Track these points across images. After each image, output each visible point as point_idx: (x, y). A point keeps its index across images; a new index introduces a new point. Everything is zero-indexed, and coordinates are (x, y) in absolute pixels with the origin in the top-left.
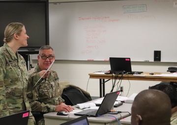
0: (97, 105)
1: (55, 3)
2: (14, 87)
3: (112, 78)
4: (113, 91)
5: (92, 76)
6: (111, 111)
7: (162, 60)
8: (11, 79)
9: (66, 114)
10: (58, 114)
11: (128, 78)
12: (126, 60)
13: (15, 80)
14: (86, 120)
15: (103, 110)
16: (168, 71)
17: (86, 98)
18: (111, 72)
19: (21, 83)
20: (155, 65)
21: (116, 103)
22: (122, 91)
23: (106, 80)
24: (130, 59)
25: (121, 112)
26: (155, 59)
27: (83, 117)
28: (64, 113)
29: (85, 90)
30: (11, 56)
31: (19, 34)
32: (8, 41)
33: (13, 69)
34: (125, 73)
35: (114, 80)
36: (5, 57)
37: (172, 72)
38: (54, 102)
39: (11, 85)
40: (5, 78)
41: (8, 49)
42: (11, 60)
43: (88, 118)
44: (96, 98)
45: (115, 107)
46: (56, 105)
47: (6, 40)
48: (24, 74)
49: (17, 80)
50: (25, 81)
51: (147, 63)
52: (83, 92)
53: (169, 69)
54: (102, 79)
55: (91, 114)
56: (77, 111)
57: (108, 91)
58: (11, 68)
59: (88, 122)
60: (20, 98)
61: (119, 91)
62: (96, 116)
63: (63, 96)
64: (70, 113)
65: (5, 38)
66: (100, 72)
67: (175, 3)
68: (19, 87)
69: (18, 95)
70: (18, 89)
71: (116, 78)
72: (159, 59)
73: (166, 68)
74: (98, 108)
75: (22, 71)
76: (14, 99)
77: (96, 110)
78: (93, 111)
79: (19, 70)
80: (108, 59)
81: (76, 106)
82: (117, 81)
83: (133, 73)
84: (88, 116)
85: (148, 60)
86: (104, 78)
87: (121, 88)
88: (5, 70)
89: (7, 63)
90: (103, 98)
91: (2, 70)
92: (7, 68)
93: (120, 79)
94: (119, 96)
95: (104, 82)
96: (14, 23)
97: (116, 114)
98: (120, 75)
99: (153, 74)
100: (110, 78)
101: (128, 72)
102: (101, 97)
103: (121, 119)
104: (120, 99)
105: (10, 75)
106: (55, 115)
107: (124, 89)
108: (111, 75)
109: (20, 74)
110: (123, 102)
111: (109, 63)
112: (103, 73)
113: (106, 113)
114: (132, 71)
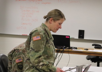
2: (48, 61)
7: (85, 38)
11: (68, 52)
12: (66, 37)
24: (69, 36)
36: (46, 36)
49: (51, 55)
58: (49, 46)
68: (51, 62)
71: (58, 52)
72: (83, 37)
82: (59, 54)
83: (71, 48)
85: (73, 37)
92: (47, 46)
93: (61, 53)
98: (62, 50)
99: (87, 50)
101: (67, 47)
114: (71, 46)
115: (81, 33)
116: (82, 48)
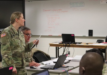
0: (54, 62)
1: (29, 1)
2: (16, 51)
3: (63, 46)
4: (64, 54)
5: (51, 45)
6: (63, 66)
7: (94, 36)
8: (14, 46)
9: (35, 68)
10: (30, 68)
11: (73, 46)
13: (17, 47)
14: (47, 71)
15: (58, 65)
16: (97, 42)
17: (48, 58)
18: (63, 43)
19: (21, 48)
20: (89, 38)
21: (66, 61)
22: (69, 54)
23: (59, 47)
24: (74, 34)
25: (68, 67)
26: (89, 35)
27: (46, 69)
28: (34, 67)
29: (47, 53)
30: (14, 32)
31: (18, 19)
32: (13, 23)
33: (15, 40)
34: (71, 43)
35: (64, 47)
36: (10, 33)
37: (99, 43)
38: (28, 60)
39: (14, 49)
40: (11, 45)
41: (13, 28)
42: (14, 34)
43: (49, 70)
44: (54, 58)
45: (65, 63)
46: (30, 62)
47: (12, 22)
48: (23, 43)
49: (18, 46)
50: (23, 47)
51: (84, 37)
52: (46, 54)
53: (98, 41)
54: (57, 47)
55: (51, 68)
56: (42, 66)
57: (61, 54)
58: (14, 39)
59: (49, 72)
60: (20, 57)
61: (68, 54)
62: (54, 69)
63: (34, 57)
64: (38, 67)
65: (11, 21)
66: (56, 42)
67: (101, 1)
68: (19, 51)
69: (19, 55)
70: (19, 52)
71: (66, 46)
73: (96, 40)
74: (54, 64)
75: (21, 41)
76: (16, 58)
77: (53, 65)
78: (52, 66)
79: (19, 40)
80: (61, 35)
81: (41, 63)
82: (67, 48)
83: (76, 43)
84: (48, 69)
85: (85, 35)
86: (58, 46)
87: (69, 52)
88: (10, 40)
89: (12, 36)
90: (58, 58)
91: (9, 40)
92: (12, 39)
94: (67, 57)
95: (58, 49)
96: (16, 12)
97: (66, 68)
98: (68, 45)
99: (88, 44)
100: (62, 46)
101: (73, 42)
102: (56, 57)
103: (69, 71)
104: (68, 59)
105: (14, 43)
106: (29, 68)
107: (70, 53)
108: (63, 44)
109: (20, 43)
110: (70, 60)
111: (62, 37)
112: (58, 43)
113: (60, 67)
114: (75, 42)
115: (91, 32)
116: (84, 43)
